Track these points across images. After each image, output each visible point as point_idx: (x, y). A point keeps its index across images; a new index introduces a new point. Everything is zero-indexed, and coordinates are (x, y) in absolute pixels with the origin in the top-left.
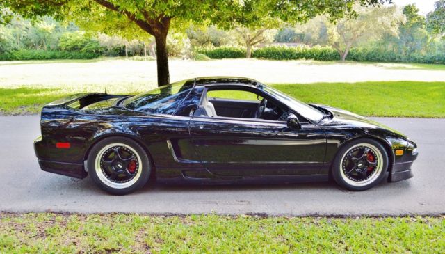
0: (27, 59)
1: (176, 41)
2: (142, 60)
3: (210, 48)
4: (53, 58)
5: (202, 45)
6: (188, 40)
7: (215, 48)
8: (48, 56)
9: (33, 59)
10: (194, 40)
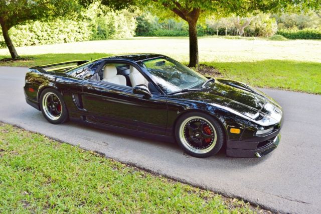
0: (161, 36)
1: (265, 25)
2: (231, 39)
3: (295, 30)
4: (178, 35)
5: (288, 28)
6: (276, 24)
7: (299, 31)
8: (174, 34)
9: (166, 36)
10: (280, 24)
